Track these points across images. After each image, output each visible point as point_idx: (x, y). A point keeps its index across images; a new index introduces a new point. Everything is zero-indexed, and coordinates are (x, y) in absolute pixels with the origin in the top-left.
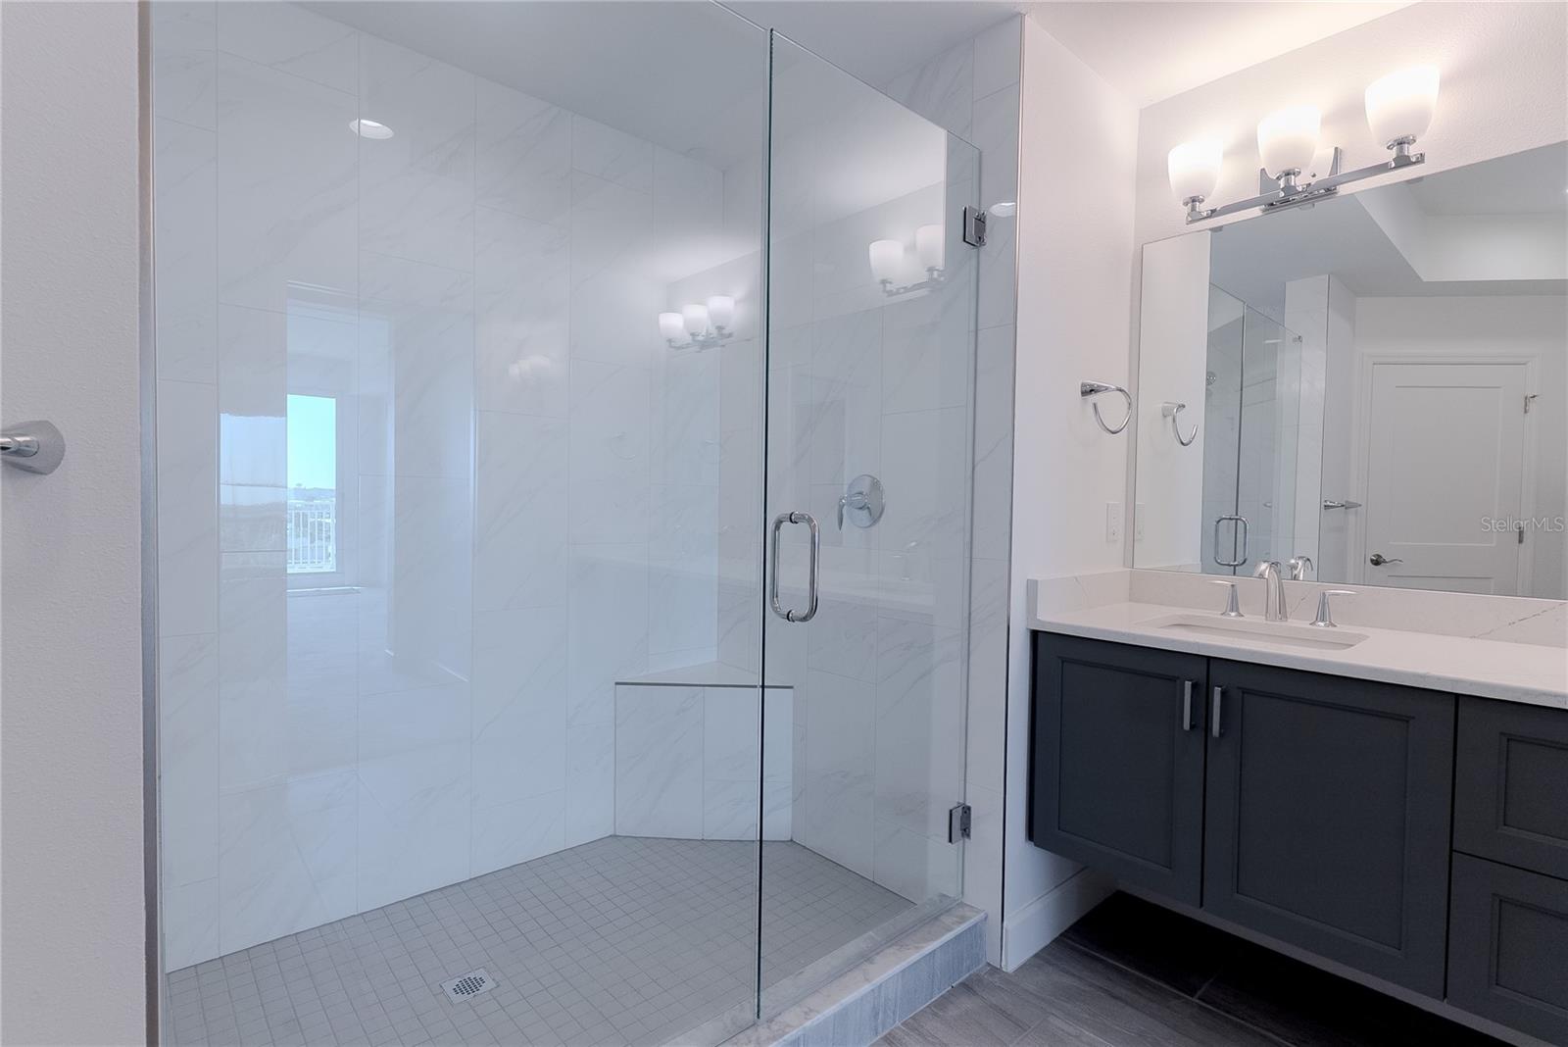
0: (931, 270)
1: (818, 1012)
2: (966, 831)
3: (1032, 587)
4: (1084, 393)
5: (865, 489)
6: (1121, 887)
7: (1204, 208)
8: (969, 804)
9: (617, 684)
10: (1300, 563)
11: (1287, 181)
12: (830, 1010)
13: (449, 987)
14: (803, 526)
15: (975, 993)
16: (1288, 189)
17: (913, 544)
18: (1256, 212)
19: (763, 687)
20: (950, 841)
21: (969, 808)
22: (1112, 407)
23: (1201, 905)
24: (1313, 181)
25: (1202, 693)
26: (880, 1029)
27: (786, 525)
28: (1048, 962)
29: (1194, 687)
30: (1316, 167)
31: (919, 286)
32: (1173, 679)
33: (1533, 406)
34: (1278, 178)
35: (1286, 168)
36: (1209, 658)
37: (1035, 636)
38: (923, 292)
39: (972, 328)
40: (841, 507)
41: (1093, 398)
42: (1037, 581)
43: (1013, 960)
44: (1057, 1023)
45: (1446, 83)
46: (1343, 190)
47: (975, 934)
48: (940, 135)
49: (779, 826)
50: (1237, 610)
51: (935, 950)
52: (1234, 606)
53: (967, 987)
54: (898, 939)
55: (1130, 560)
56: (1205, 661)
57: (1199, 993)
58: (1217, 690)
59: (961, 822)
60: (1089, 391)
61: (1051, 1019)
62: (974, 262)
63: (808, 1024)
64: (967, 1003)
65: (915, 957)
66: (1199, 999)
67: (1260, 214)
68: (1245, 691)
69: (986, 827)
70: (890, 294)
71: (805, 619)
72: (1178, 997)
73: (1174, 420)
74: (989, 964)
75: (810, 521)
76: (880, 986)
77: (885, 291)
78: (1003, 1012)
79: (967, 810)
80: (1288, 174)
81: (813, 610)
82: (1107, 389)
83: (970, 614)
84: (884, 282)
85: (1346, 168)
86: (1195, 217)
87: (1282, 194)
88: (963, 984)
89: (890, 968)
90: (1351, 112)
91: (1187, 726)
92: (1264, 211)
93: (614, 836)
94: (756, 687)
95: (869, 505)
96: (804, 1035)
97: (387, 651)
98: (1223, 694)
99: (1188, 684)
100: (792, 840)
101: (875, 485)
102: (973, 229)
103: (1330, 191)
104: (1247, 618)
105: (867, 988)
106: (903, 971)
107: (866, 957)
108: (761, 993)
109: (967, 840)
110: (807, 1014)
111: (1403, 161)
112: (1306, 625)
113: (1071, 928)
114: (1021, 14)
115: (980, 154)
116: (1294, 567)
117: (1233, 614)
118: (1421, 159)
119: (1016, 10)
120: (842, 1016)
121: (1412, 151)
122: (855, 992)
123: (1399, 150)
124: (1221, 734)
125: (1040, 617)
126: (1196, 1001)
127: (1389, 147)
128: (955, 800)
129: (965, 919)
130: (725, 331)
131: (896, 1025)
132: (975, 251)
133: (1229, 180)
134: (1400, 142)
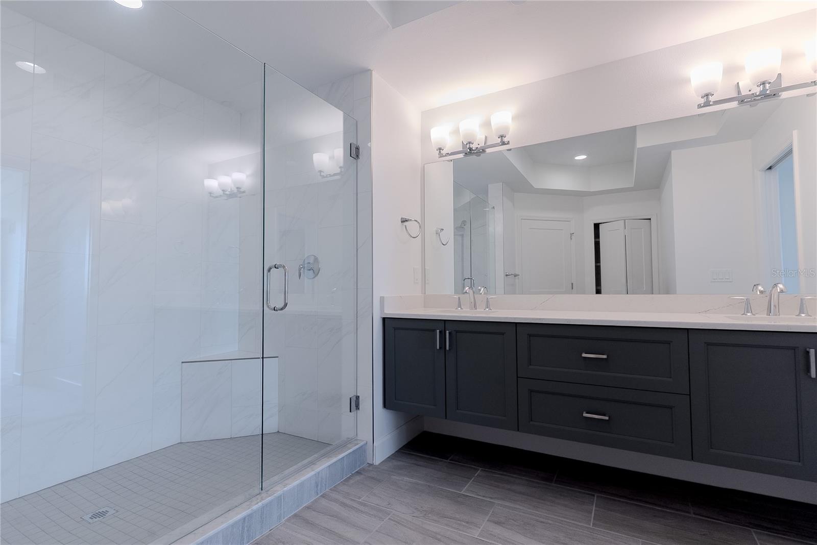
0: (340, 167)
1: (290, 484)
2: (357, 407)
3: (382, 299)
4: (402, 222)
5: (311, 261)
6: (425, 430)
7: (444, 152)
8: (358, 395)
9: (182, 362)
10: (482, 289)
11: (469, 146)
12: (296, 483)
13: (87, 518)
14: (281, 269)
15: (362, 474)
16: (471, 149)
18: (461, 156)
19: (263, 358)
20: (351, 411)
21: (359, 397)
22: (413, 227)
23: (446, 418)
24: (479, 146)
25: (443, 334)
26: (319, 492)
27: (273, 270)
28: (394, 459)
29: (440, 332)
30: (479, 140)
31: (335, 175)
32: (432, 330)
33: (573, 237)
34: (467, 144)
35: (468, 141)
36: (445, 321)
37: (384, 319)
38: (338, 177)
39: (355, 192)
40: (300, 270)
41: (406, 223)
42: (383, 297)
43: (377, 461)
44: (395, 477)
45: (513, 119)
46: (488, 151)
47: (362, 450)
48: (341, 114)
49: (271, 426)
50: (461, 307)
51: (343, 457)
52: (460, 306)
53: (358, 473)
54: (327, 455)
55: (424, 291)
56: (443, 322)
57: (450, 458)
58: (447, 332)
59: (355, 403)
60: (404, 221)
61: (392, 477)
62: (355, 164)
63: (286, 489)
64: (358, 478)
65: (334, 460)
66: (450, 460)
67: (463, 157)
68: (457, 332)
69: (365, 404)
70: (323, 177)
71: (282, 309)
72: (441, 461)
73: (439, 235)
74: (368, 463)
75: (284, 267)
76: (319, 473)
77: (321, 175)
78: (373, 478)
79: (357, 398)
80: (470, 143)
81: (286, 305)
82: (411, 220)
83: (357, 313)
84: (320, 171)
85: (488, 144)
86: (441, 156)
87: (469, 150)
88: (357, 472)
89: (323, 466)
90: (487, 124)
91: (438, 348)
92: (464, 155)
93: (181, 443)
94: (259, 358)
95: (311, 268)
96: (283, 494)
97: (15, 373)
98: (450, 333)
99: (438, 331)
100: (278, 432)
101: (316, 260)
102: (355, 152)
103: (484, 151)
104: (464, 310)
105: (313, 473)
106: (329, 466)
107: (312, 463)
108: (263, 483)
109: (358, 411)
110: (285, 486)
111: (503, 143)
112: (482, 310)
113: (403, 446)
114: (370, 70)
115: (357, 122)
116: (480, 290)
117: (459, 309)
118: (508, 143)
119: (368, 68)
120: (302, 485)
121: (505, 140)
122: (309, 474)
123: (502, 139)
124: (449, 349)
125: (386, 311)
126: (448, 461)
127: (499, 138)
128: (352, 394)
129: (357, 444)
130: (241, 190)
131: (327, 490)
132: (355, 161)
133: (451, 143)
134: (502, 137)
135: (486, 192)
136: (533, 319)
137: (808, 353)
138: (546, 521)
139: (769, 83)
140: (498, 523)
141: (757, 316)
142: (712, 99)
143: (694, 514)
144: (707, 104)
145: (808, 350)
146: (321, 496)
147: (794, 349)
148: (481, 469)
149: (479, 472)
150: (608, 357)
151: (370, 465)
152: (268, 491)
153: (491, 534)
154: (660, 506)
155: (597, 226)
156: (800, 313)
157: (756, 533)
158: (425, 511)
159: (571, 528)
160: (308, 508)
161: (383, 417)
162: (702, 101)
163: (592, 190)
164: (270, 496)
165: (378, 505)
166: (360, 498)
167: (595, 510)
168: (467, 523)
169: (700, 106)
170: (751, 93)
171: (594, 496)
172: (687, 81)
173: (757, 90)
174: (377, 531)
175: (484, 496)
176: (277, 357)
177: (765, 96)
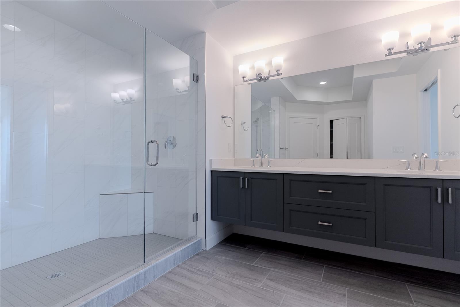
0: (188, 87)
1: (160, 260)
2: (197, 219)
3: (211, 161)
4: (222, 118)
5: (172, 139)
6: (234, 232)
7: (246, 79)
8: (197, 213)
9: (100, 195)
10: (266, 156)
11: (260, 76)
12: (163, 259)
13: (49, 277)
14: (155, 143)
15: (199, 255)
16: (261, 78)
17: (185, 155)
18: (255, 81)
19: (145, 193)
20: (193, 222)
21: (198, 214)
22: (228, 121)
23: (245, 225)
24: (265, 76)
25: (244, 180)
26: (176, 264)
27: (150, 143)
28: (216, 247)
29: (242, 178)
30: (265, 73)
31: (185, 91)
32: (238, 178)
33: (318, 128)
34: (259, 75)
36: (245, 172)
37: (212, 171)
38: (186, 93)
39: (196, 101)
40: (165, 144)
41: (224, 119)
42: (212, 159)
43: (208, 248)
44: (217, 257)
45: (285, 61)
46: (270, 78)
47: (199, 242)
48: (188, 57)
49: (150, 229)
51: (189, 246)
52: (254, 165)
53: (197, 254)
54: (180, 245)
55: (234, 156)
58: (246, 178)
59: (196, 217)
60: (223, 117)
61: (216, 256)
62: (196, 85)
64: (197, 257)
65: (184, 247)
66: (247, 248)
67: (256, 82)
68: (252, 178)
69: (201, 217)
70: (178, 92)
71: (155, 165)
72: (243, 248)
74: (203, 250)
75: (156, 142)
76: (176, 254)
78: (205, 257)
79: (197, 214)
80: (260, 74)
81: (157, 163)
82: (227, 117)
83: (197, 168)
84: (177, 89)
85: (270, 75)
86: (244, 81)
87: (260, 78)
88: (196, 254)
89: (178, 250)
90: (270, 64)
91: (241, 187)
92: (257, 81)
93: (100, 239)
94: (143, 193)
95: (172, 143)
96: (156, 265)
98: (248, 179)
99: (241, 178)
100: (153, 233)
101: (174, 138)
102: (196, 78)
103: (268, 79)
104: (256, 167)
105: (172, 254)
106: (181, 251)
107: (172, 249)
108: (145, 259)
109: (197, 221)
110: (157, 261)
111: (279, 75)
112: (266, 167)
113: (222, 241)
114: (204, 32)
115: (197, 62)
116: (265, 156)
117: (253, 166)
118: (281, 74)
120: (166, 260)
121: (280, 72)
122: (169, 255)
123: (278, 72)
124: (247, 188)
125: (213, 167)
126: (246, 248)
127: (276, 71)
128: (194, 212)
129: (197, 239)
130: (132, 99)
131: (180, 263)
132: (196, 83)
133: (250, 74)
134: (278, 71)
135: (270, 102)
136: (293, 171)
137: (437, 190)
138: (297, 279)
139: (424, 43)
140: (272, 280)
141: (413, 170)
142: (393, 51)
143: (376, 275)
144: (390, 54)
145: (437, 188)
146: (177, 266)
147: (430, 187)
148: (264, 252)
149: (262, 254)
150: (332, 192)
151: (204, 250)
152: (148, 263)
153: (268, 286)
154: (358, 271)
155: (331, 122)
156: (436, 169)
157: (407, 285)
158: (233, 274)
159: (310, 282)
160: (170, 272)
161: (211, 225)
162: (388, 52)
164: (149, 266)
165: (207, 271)
166: (198, 267)
167: (324, 274)
168: (255, 280)
169: (386, 55)
170: (414, 48)
171: (324, 266)
172: (380, 41)
173: (417, 47)
174: (207, 284)
175: (265, 267)
176: (153, 192)
177: (421, 50)
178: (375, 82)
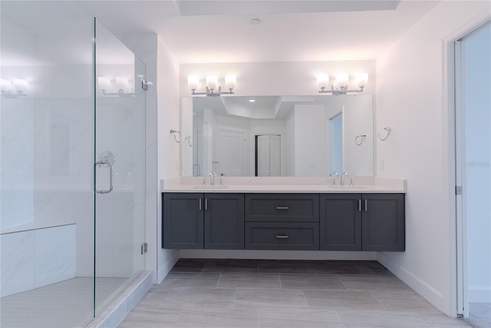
1: (113, 309)
2: (146, 251)
3: (162, 181)
4: (171, 132)
5: (107, 156)
7: (195, 92)
8: (146, 243)
11: (212, 91)
12: (117, 307)
14: (107, 165)
15: (152, 292)
16: (212, 92)
18: (205, 96)
20: (142, 254)
21: (147, 244)
22: (177, 136)
23: (204, 248)
24: (216, 92)
25: (203, 201)
26: (129, 309)
29: (201, 200)
30: (216, 89)
32: (197, 199)
34: (210, 90)
35: (212, 88)
36: (204, 193)
37: (163, 194)
38: (117, 96)
39: (144, 112)
41: (173, 134)
43: (159, 282)
44: (174, 289)
45: (237, 80)
46: (222, 95)
47: (150, 277)
48: (133, 55)
51: (141, 284)
52: (204, 183)
53: (149, 291)
55: (181, 174)
56: (203, 194)
57: (202, 271)
58: (206, 200)
59: (144, 248)
62: (144, 93)
63: (111, 312)
64: (150, 295)
65: (136, 286)
66: (203, 272)
68: (211, 199)
69: (151, 248)
70: (105, 94)
71: (108, 192)
72: (198, 274)
73: (189, 140)
74: (153, 284)
75: (110, 163)
76: (128, 297)
77: (104, 93)
78: (161, 292)
79: (146, 245)
81: (111, 189)
82: (176, 131)
84: (103, 90)
85: (221, 91)
86: (194, 94)
89: (130, 292)
90: (222, 80)
91: (200, 209)
92: (207, 96)
96: (110, 316)
100: (76, 277)
102: (145, 85)
103: (219, 95)
104: (207, 185)
105: (126, 298)
106: (134, 291)
107: (122, 292)
109: (146, 253)
111: (231, 93)
112: (218, 185)
113: (171, 269)
114: (156, 33)
115: (146, 65)
117: (204, 185)
118: (234, 93)
120: (120, 307)
121: (232, 91)
122: (123, 300)
123: (231, 91)
124: (207, 209)
125: (164, 189)
126: (202, 273)
127: (229, 90)
128: (142, 243)
129: (148, 273)
130: (22, 93)
131: (133, 306)
133: (200, 87)
134: (231, 89)
136: (254, 191)
137: (358, 201)
138: (262, 291)
139: (344, 88)
140: (241, 299)
141: (337, 186)
142: (325, 90)
143: (317, 273)
144: (322, 92)
145: (358, 200)
146: (131, 311)
147: (354, 200)
148: (221, 273)
149: (221, 275)
150: (288, 208)
151: (155, 285)
152: (99, 317)
153: (240, 305)
154: (304, 273)
155: (256, 137)
156: (351, 184)
157: (338, 276)
158: (201, 303)
159: (274, 292)
160: (125, 321)
161: (162, 253)
162: (321, 90)
163: (255, 118)
164: (102, 320)
165: (171, 307)
166: (158, 306)
167: (281, 281)
168: (226, 303)
169: (320, 92)
170: (337, 90)
171: (278, 275)
173: (340, 90)
174: (178, 321)
175: (229, 287)
176: (75, 224)
177: (341, 93)
178: (296, 106)
